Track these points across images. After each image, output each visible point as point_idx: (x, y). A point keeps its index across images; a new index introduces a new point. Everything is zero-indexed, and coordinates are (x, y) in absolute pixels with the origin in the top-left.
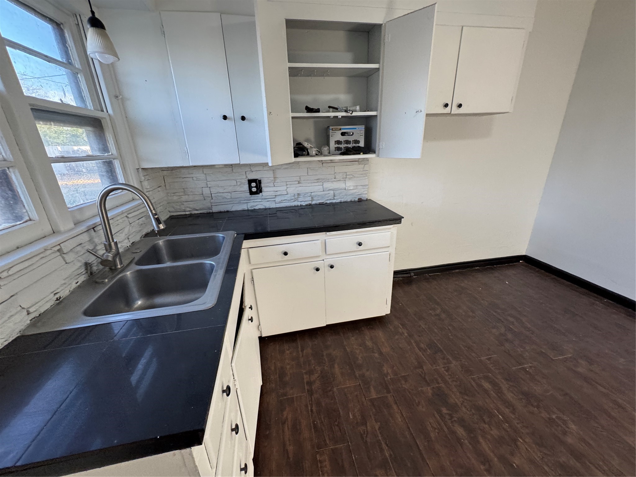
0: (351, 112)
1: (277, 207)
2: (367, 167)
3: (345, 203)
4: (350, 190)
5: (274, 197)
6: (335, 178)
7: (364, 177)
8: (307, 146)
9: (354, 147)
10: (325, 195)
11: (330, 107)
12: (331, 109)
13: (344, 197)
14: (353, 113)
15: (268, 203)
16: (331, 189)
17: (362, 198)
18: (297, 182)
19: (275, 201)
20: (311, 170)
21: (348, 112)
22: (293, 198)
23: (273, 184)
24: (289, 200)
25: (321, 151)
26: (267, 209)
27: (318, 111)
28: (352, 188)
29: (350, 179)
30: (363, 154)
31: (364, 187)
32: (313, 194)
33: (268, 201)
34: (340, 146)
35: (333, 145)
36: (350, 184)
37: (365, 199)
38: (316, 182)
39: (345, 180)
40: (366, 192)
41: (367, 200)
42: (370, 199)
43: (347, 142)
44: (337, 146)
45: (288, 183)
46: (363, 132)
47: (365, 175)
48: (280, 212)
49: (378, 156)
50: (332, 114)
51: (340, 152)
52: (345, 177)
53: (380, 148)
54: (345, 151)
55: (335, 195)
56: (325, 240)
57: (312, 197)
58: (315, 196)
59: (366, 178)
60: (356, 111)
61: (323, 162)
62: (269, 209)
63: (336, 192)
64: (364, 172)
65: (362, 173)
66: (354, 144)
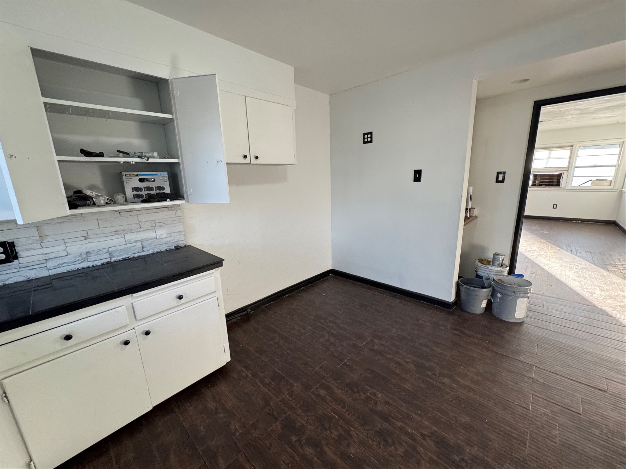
0: (146, 158)
1: (50, 274)
2: (179, 213)
3: (159, 254)
4: (163, 238)
5: (44, 261)
6: (140, 228)
7: (178, 223)
8: (91, 194)
9: (159, 193)
10: (130, 248)
11: (118, 151)
12: (121, 154)
13: (156, 247)
14: (150, 159)
15: (33, 271)
16: (137, 241)
17: (180, 245)
18: (84, 238)
19: (46, 266)
20: (104, 221)
21: (143, 158)
22: (79, 258)
23: (39, 244)
24: (71, 263)
25: (114, 200)
26: (32, 279)
27: (101, 155)
28: (165, 236)
29: (160, 227)
30: (170, 200)
31: (180, 234)
32: (110, 250)
33: (32, 269)
34: (140, 193)
35: (130, 193)
36: (162, 233)
37: (183, 246)
38: (114, 234)
39: (155, 229)
40: (183, 238)
41: (186, 246)
42: (189, 245)
43: (149, 189)
44: (135, 193)
45: (66, 241)
46: (166, 178)
47: (179, 221)
48: (59, 279)
49: (188, 202)
50: (122, 160)
51: (141, 199)
52: (154, 225)
53: (189, 194)
54: (147, 198)
55: (143, 247)
56: (132, 304)
57: (109, 254)
58: (116, 251)
59: (181, 223)
60: (154, 158)
61: (120, 212)
62: (35, 279)
63: (145, 244)
64: (177, 218)
65: (174, 219)
66: (157, 191)
